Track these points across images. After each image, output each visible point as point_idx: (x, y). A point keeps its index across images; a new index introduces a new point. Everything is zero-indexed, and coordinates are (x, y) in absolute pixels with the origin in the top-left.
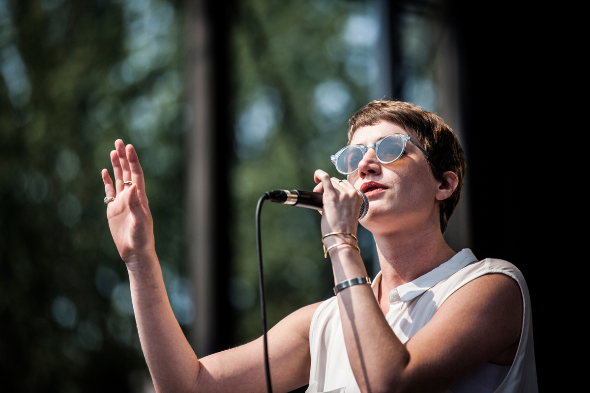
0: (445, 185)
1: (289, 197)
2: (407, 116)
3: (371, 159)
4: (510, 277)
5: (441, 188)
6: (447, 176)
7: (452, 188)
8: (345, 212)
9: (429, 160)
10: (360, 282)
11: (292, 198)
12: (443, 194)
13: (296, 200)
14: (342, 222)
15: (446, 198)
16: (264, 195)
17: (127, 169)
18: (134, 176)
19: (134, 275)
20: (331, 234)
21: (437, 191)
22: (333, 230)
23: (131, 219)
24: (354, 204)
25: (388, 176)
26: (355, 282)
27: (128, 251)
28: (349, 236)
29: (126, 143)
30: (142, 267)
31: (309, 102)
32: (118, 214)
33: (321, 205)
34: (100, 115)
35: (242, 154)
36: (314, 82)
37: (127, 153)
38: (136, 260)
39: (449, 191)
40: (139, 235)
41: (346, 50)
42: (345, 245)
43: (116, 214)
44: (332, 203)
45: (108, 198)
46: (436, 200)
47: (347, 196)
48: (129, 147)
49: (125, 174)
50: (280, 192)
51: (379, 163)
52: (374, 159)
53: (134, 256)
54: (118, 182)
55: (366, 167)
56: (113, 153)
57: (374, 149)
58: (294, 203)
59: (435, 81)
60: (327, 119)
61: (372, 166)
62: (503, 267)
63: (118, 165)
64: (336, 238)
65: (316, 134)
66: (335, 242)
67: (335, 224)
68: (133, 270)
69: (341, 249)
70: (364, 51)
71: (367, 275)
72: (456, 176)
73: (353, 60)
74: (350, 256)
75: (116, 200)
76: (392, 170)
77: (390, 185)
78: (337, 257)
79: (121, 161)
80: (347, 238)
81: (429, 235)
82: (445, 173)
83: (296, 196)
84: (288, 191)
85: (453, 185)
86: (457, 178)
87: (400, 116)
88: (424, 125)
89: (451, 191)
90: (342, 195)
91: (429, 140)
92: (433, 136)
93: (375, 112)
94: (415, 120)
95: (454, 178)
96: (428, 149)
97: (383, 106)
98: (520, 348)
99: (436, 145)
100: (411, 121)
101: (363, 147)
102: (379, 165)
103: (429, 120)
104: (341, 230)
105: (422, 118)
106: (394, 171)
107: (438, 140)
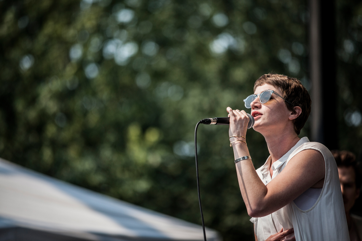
0: (294, 113)
1: (212, 121)
2: (277, 81)
3: (256, 102)
5: (292, 114)
6: (295, 109)
7: (298, 114)
8: (239, 126)
9: (285, 101)
10: (246, 158)
11: (214, 121)
12: (293, 117)
13: (216, 122)
14: (238, 131)
16: (200, 121)
20: (233, 136)
21: (290, 116)
22: (233, 135)
24: (244, 122)
25: (264, 109)
26: (244, 158)
28: (241, 137)
39: (296, 115)
42: (238, 142)
44: (233, 122)
46: (289, 120)
47: (241, 119)
50: (207, 119)
51: (260, 103)
52: (258, 102)
55: (253, 105)
57: (260, 96)
58: (215, 123)
61: (256, 105)
62: (311, 146)
64: (234, 138)
66: (234, 140)
67: (234, 132)
69: (236, 144)
71: (249, 154)
72: (300, 108)
74: (241, 147)
76: (266, 106)
77: (263, 113)
78: (235, 147)
80: (240, 138)
81: (285, 136)
82: (295, 107)
83: (216, 120)
84: (212, 119)
85: (299, 113)
86: (301, 109)
87: (273, 81)
88: (285, 85)
89: (298, 116)
90: (238, 118)
91: (286, 92)
92: (289, 90)
93: (263, 79)
94: (281, 83)
95: (299, 110)
96: (285, 96)
97: (267, 77)
98: (326, 180)
99: (290, 95)
100: (278, 83)
101: (255, 95)
102: (260, 104)
103: (289, 83)
104: (237, 135)
105: (285, 82)
106: (267, 106)
107: (292, 92)
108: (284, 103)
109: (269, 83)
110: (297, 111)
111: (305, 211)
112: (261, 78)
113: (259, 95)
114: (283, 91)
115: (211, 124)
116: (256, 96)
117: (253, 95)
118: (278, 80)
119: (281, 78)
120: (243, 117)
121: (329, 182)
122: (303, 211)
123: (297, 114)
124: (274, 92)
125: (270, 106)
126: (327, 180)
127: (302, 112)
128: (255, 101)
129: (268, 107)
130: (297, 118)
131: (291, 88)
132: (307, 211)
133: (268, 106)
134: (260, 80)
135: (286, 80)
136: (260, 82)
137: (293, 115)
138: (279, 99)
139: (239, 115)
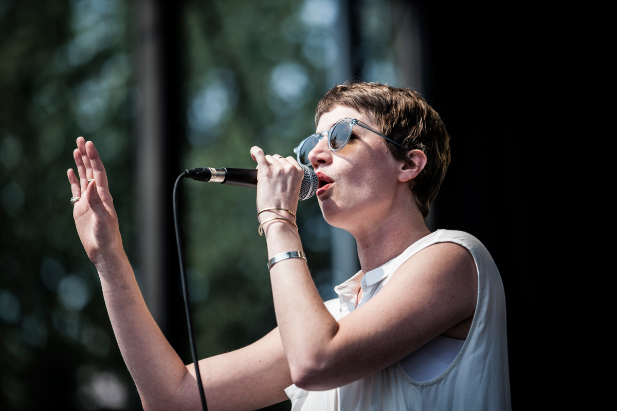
0: (409, 164)
1: (214, 175)
2: (363, 98)
3: (321, 149)
4: (460, 245)
5: (404, 168)
6: (412, 155)
7: (419, 167)
9: (387, 141)
11: (218, 175)
12: (407, 175)
13: (224, 178)
14: (276, 197)
15: (410, 179)
16: (184, 172)
17: (90, 166)
18: (96, 174)
19: (104, 276)
20: (266, 209)
21: (400, 172)
22: (267, 206)
23: (93, 218)
24: (291, 178)
25: (338, 165)
26: (289, 255)
27: (94, 251)
29: (86, 140)
30: (110, 267)
31: (264, 85)
32: (83, 214)
33: (255, 182)
34: (45, 99)
35: (195, 140)
36: (271, 64)
37: (88, 150)
38: (103, 260)
39: (415, 170)
40: (102, 234)
41: (303, 31)
42: (278, 220)
43: (82, 214)
45: (74, 198)
46: (399, 183)
47: (282, 171)
48: (89, 143)
49: (88, 171)
50: (203, 169)
51: (329, 152)
52: (326, 149)
53: (100, 256)
54: (83, 181)
55: (315, 158)
56: (76, 151)
57: (328, 136)
58: (222, 180)
59: (396, 63)
60: (284, 103)
61: (320, 156)
63: (82, 164)
64: (269, 213)
65: (273, 119)
67: (268, 200)
68: (102, 272)
70: (321, 31)
72: (423, 153)
73: (311, 41)
75: (81, 199)
76: (342, 157)
79: (84, 158)
80: (281, 212)
81: (395, 220)
82: (409, 153)
83: (223, 173)
84: (213, 169)
85: (420, 164)
86: (425, 156)
87: (355, 99)
88: (382, 105)
89: (418, 171)
90: (276, 170)
91: (387, 121)
92: (393, 115)
93: (332, 97)
94: (372, 101)
95: (420, 156)
96: (384, 131)
97: (341, 91)
98: (476, 320)
99: (395, 125)
100: (366, 102)
101: (318, 135)
102: (330, 155)
103: (392, 100)
104: (274, 205)
105: (382, 97)
106: (345, 159)
107: (400, 120)
108: (384, 145)
109: (347, 104)
110: (416, 161)
111: (418, 383)
112: (327, 95)
113: (325, 133)
114: (379, 119)
115: (211, 180)
116: (319, 138)
117: (314, 135)
118: (366, 95)
119: (373, 90)
120: (287, 168)
121: (482, 326)
122: (413, 381)
123: (417, 169)
124: (357, 121)
125: (350, 156)
126: (478, 322)
127: (428, 161)
128: (317, 148)
129: (348, 160)
130: (418, 176)
131: (397, 111)
132: (423, 382)
133: (348, 157)
134: (326, 98)
135: (385, 94)
136: (326, 102)
137: (408, 170)
138: (371, 139)
139: (280, 163)
